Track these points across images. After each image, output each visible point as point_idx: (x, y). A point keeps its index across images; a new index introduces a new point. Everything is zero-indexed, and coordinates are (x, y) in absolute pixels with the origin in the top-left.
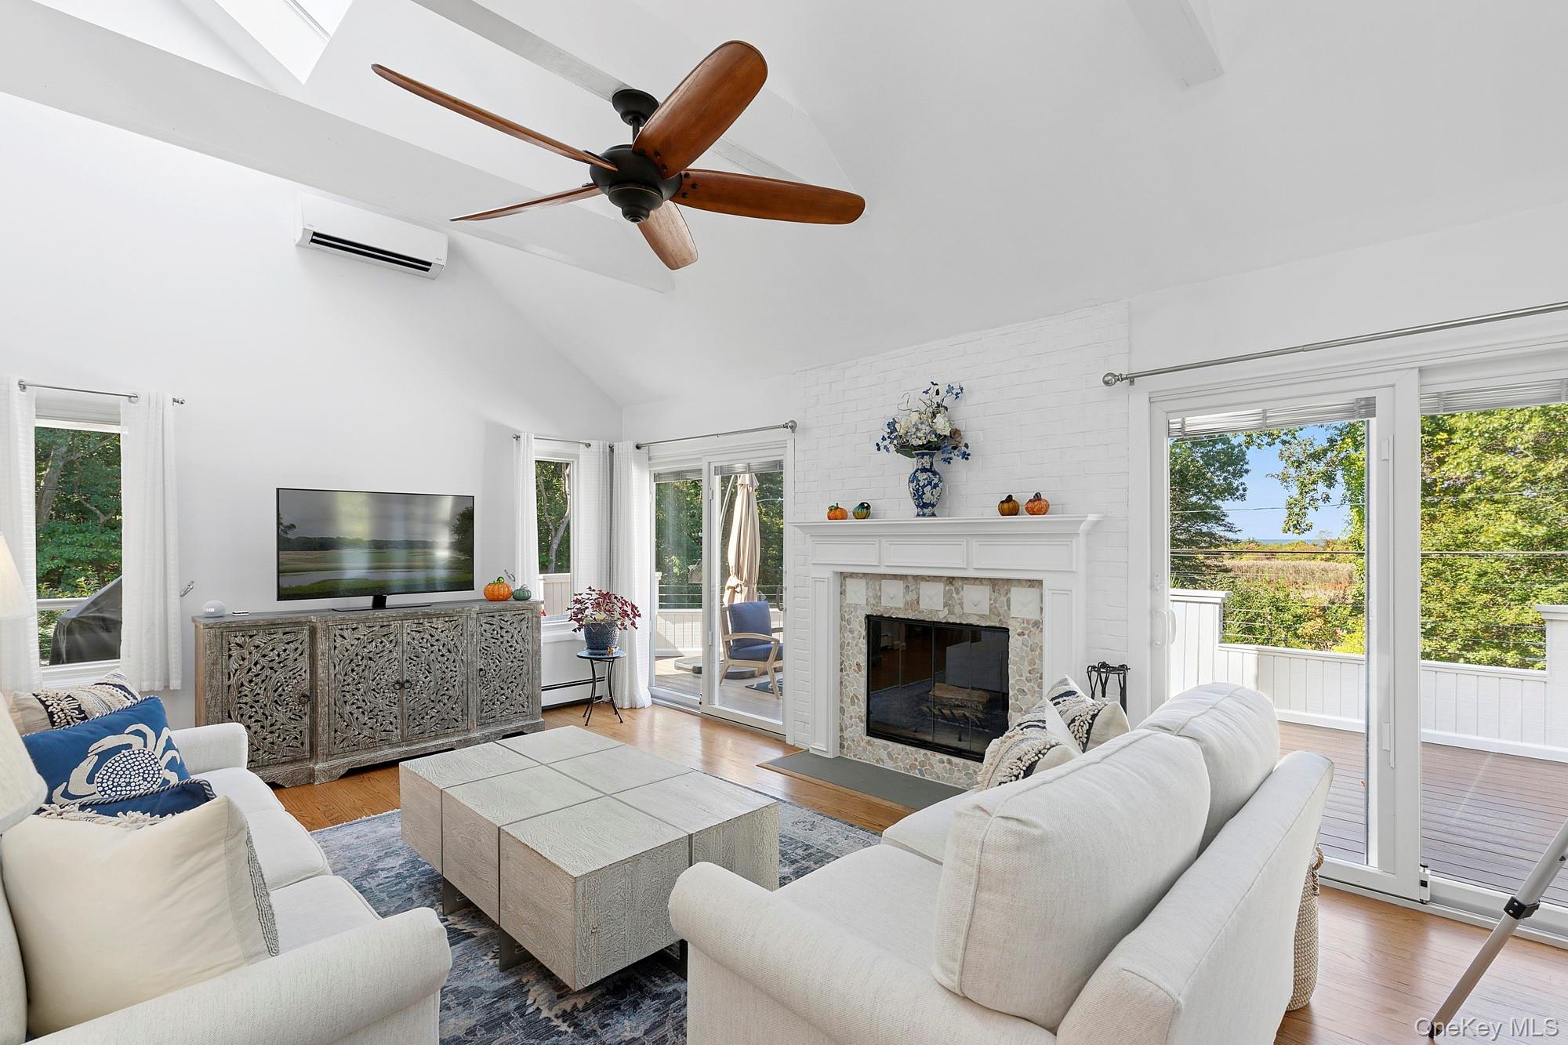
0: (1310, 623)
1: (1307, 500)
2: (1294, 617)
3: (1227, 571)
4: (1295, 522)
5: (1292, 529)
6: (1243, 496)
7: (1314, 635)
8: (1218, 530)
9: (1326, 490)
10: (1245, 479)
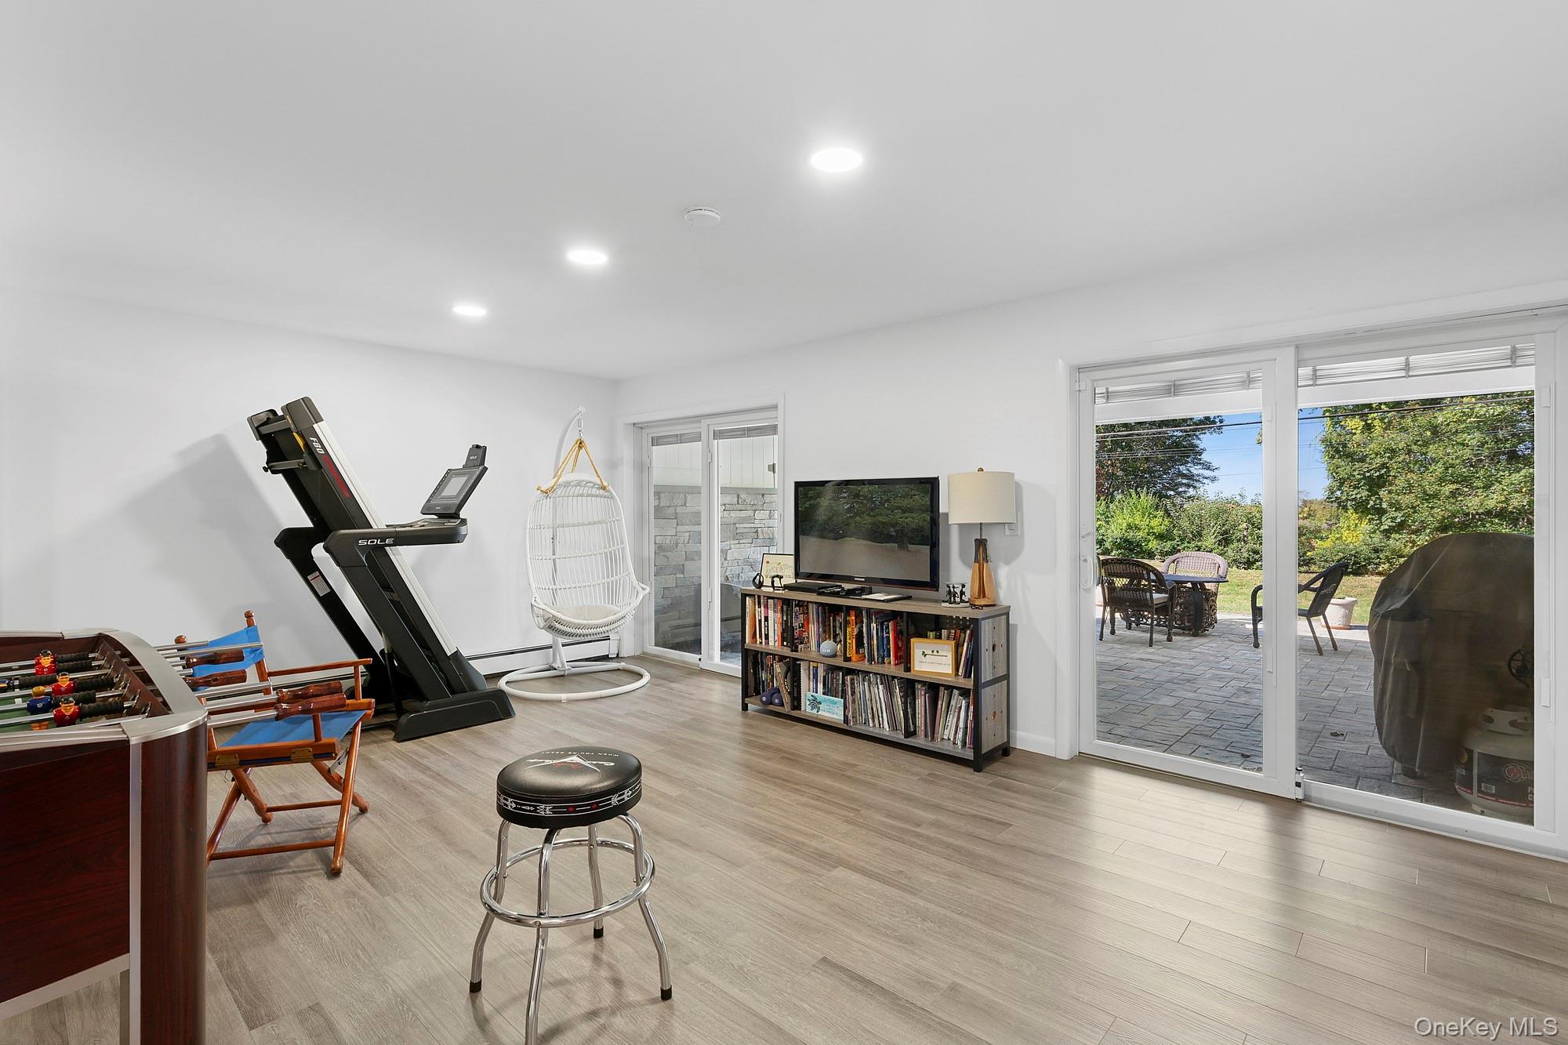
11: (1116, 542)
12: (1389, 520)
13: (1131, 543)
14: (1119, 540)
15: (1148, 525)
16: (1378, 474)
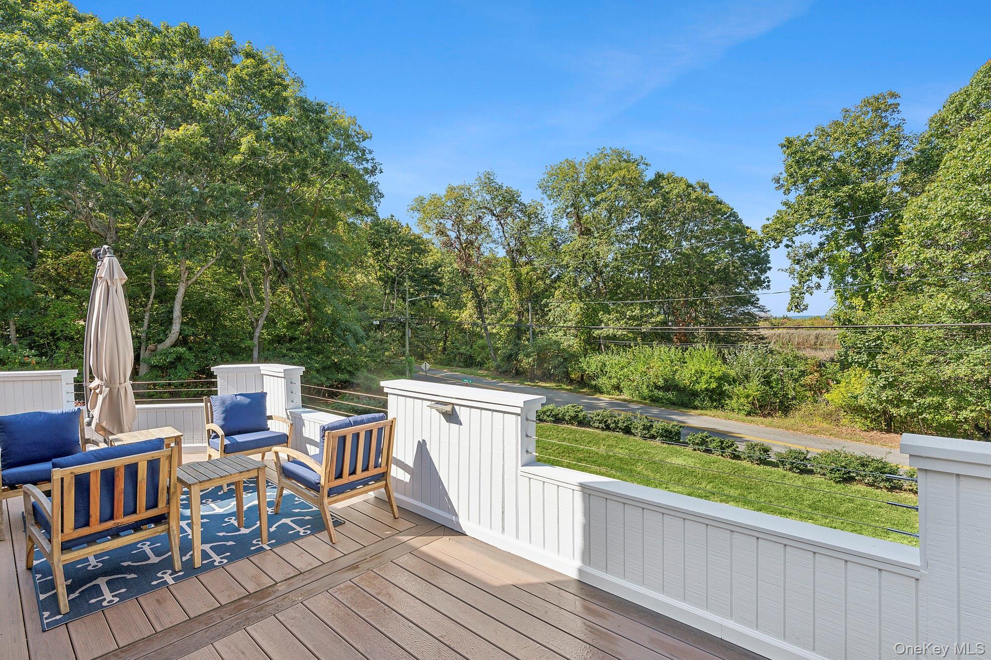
0: (810, 376)
1: (805, 288)
2: (800, 372)
3: (763, 338)
4: (796, 304)
5: (794, 309)
6: (768, 286)
7: (812, 384)
8: (754, 311)
9: (818, 280)
10: (768, 274)
11: (659, 432)
12: (883, 379)
13: (671, 432)
14: (661, 431)
15: (710, 371)
16: (874, 344)
